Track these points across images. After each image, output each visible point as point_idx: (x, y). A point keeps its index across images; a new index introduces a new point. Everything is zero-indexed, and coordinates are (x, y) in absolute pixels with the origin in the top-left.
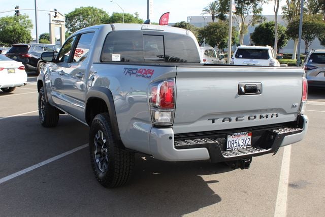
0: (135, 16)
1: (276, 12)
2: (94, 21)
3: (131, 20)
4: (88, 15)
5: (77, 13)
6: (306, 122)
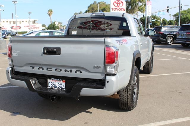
6: (108, 82)
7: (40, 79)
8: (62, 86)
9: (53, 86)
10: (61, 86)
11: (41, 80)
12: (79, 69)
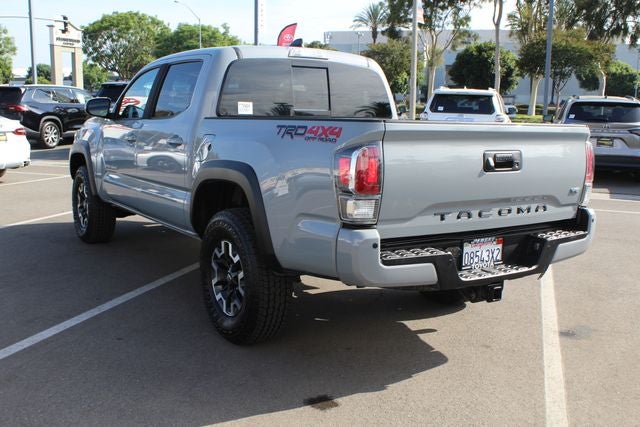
0: (222, 30)
1: (497, 25)
2: (141, 40)
3: (215, 38)
4: (128, 29)
5: (105, 24)
6: (593, 221)
8: (495, 255)
9: (476, 260)
10: (493, 257)
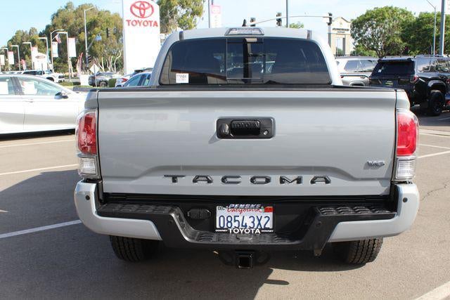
6: (405, 200)
7: (192, 211)
8: (263, 223)
9: (236, 224)
10: (259, 224)
11: (195, 213)
12: (324, 173)
